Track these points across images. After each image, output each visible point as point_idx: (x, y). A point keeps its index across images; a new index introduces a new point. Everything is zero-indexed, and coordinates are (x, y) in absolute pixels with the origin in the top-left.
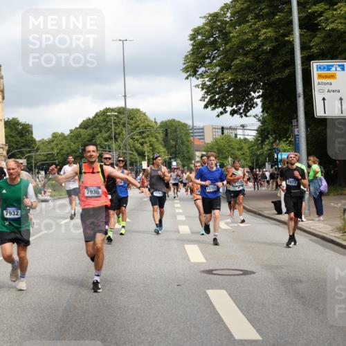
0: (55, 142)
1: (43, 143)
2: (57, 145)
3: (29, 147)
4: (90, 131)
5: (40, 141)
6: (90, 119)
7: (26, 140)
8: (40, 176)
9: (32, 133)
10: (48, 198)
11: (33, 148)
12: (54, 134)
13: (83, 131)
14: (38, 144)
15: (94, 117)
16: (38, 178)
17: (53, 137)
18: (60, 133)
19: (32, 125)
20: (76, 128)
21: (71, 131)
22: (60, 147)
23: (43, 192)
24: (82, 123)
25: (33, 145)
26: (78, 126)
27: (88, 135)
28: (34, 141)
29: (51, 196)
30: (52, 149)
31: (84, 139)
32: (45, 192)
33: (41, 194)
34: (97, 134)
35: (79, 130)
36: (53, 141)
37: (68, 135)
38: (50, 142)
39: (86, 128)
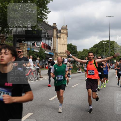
0: (84, 52)
1: (80, 53)
2: (85, 53)
3: (75, 54)
4: (96, 49)
5: (79, 52)
6: (97, 44)
7: (74, 51)
8: (78, 64)
9: (76, 49)
10: (81, 72)
11: (77, 54)
12: (84, 49)
13: (94, 49)
14: (78, 53)
15: (98, 44)
16: (78, 65)
17: (83, 50)
18: (86, 49)
19: (76, 46)
20: (92, 48)
21: (90, 48)
22: (86, 54)
23: (79, 70)
24: (94, 46)
25: (77, 53)
26: (92, 47)
27: (96, 50)
28: (77, 52)
29: (82, 71)
30: (83, 55)
31: (94, 51)
32: (80, 70)
33: (78, 70)
34: (99, 50)
35: (93, 48)
36: (83, 52)
37: (89, 50)
38: (82, 52)
39: (95, 47)
